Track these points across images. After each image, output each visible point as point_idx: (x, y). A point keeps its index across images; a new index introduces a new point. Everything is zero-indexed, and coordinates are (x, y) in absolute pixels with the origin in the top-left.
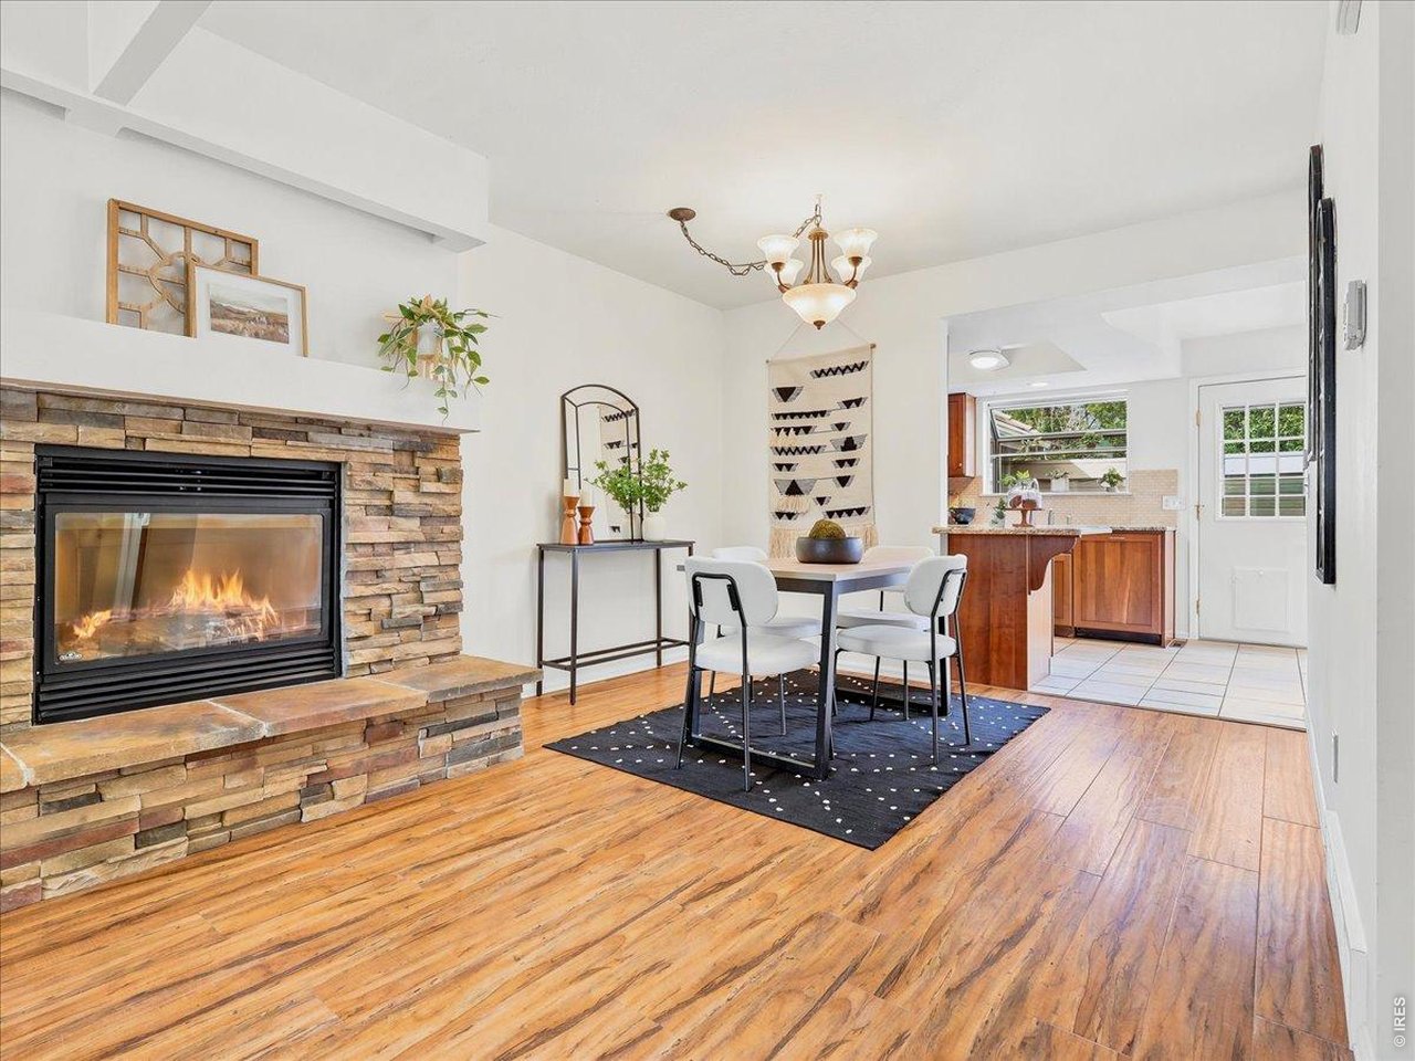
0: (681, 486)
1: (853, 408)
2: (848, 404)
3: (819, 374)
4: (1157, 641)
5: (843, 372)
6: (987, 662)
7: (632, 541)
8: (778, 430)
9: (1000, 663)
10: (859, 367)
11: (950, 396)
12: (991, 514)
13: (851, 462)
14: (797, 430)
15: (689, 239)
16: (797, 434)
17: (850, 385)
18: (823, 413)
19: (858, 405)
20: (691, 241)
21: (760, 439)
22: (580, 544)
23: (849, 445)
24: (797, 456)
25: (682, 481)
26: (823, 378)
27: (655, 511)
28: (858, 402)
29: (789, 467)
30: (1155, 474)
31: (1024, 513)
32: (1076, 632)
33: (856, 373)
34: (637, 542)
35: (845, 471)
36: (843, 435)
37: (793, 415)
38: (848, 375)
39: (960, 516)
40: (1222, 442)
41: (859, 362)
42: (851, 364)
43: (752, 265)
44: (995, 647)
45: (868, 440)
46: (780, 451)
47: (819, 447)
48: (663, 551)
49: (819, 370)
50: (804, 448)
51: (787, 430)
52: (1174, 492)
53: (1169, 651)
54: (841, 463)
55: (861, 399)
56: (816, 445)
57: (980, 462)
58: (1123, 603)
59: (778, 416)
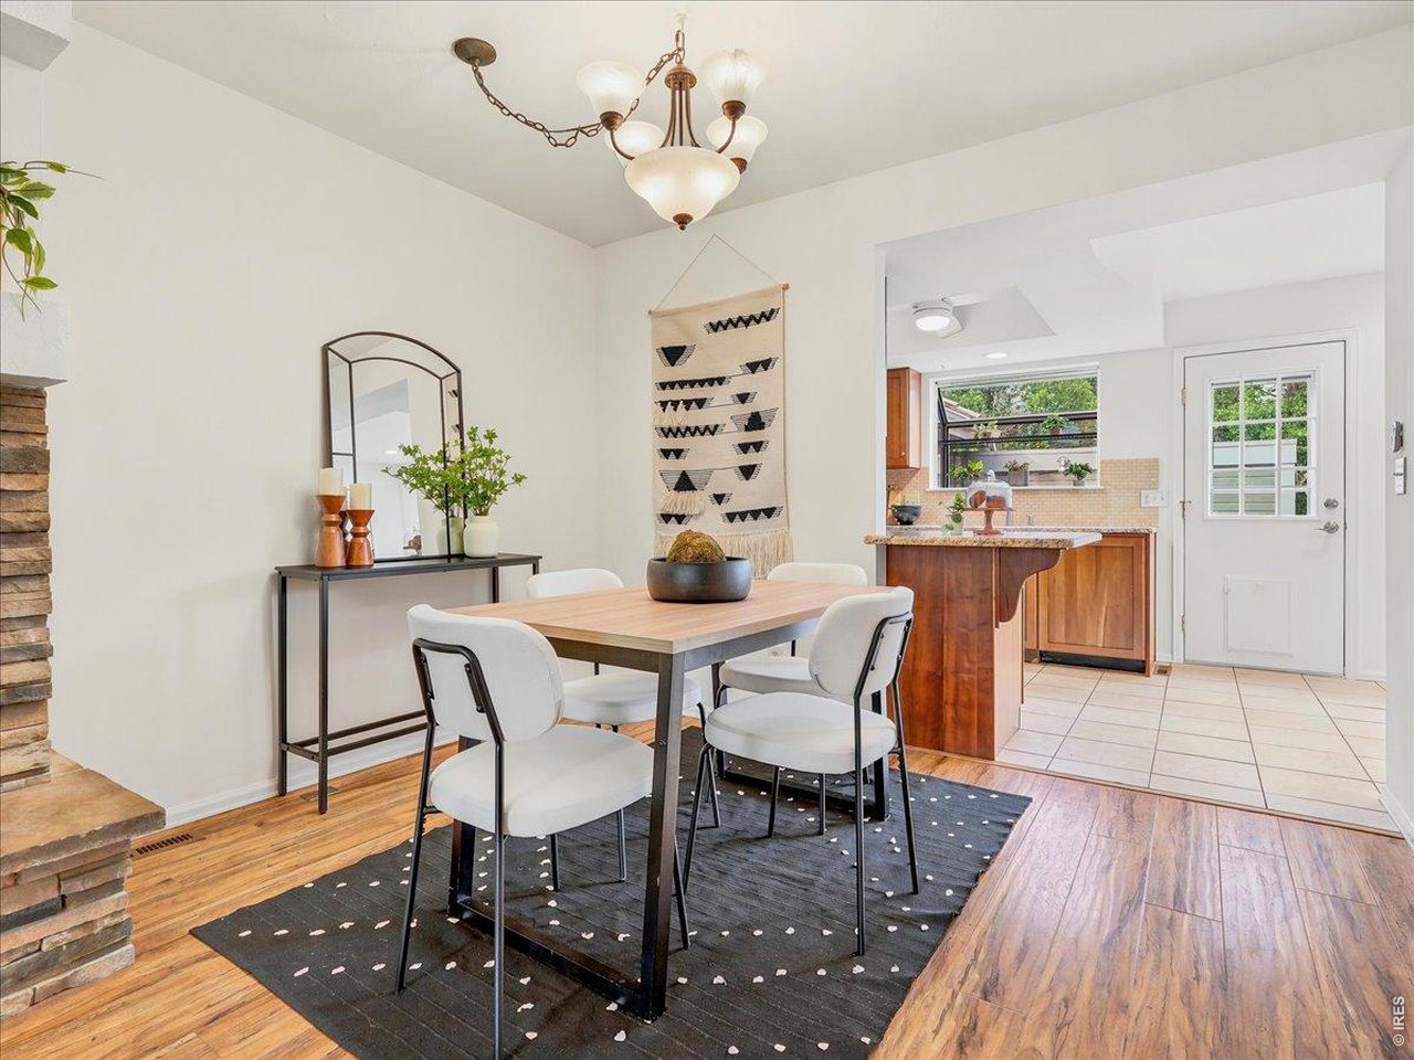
0: (518, 479)
1: (760, 372)
2: (753, 367)
3: (715, 327)
4: (1140, 668)
5: (747, 323)
6: (939, 718)
7: (449, 557)
8: (664, 404)
9: (956, 721)
10: (767, 316)
11: (889, 371)
12: (944, 515)
13: (758, 446)
14: (688, 404)
15: (485, 90)
16: (687, 409)
17: (755, 342)
18: (721, 381)
19: (766, 369)
20: (488, 95)
21: (642, 416)
22: (348, 567)
23: (755, 422)
24: (688, 437)
25: (520, 472)
26: (721, 332)
27: (482, 514)
28: (766, 364)
29: (678, 453)
30: (1131, 464)
31: (989, 514)
32: (1041, 655)
33: (764, 324)
34: (457, 559)
35: (751, 458)
36: (747, 409)
37: (682, 384)
38: (753, 326)
39: (903, 516)
40: (1212, 424)
41: (767, 310)
42: (757, 313)
43: (580, 130)
44: (951, 700)
45: (779, 414)
46: (667, 432)
47: (716, 426)
48: (503, 570)
49: (715, 322)
50: (697, 428)
51: (675, 404)
52: (1154, 486)
53: (1155, 679)
54: (744, 448)
55: (770, 360)
56: (711, 424)
57: (925, 451)
58: (1098, 622)
59: (663, 386)
